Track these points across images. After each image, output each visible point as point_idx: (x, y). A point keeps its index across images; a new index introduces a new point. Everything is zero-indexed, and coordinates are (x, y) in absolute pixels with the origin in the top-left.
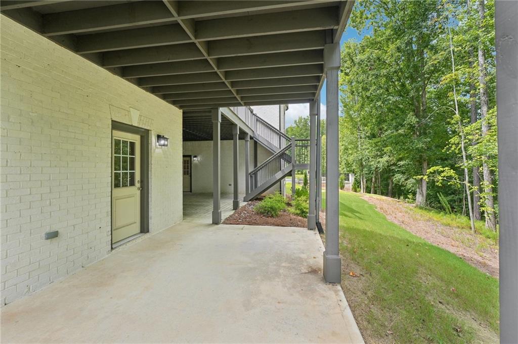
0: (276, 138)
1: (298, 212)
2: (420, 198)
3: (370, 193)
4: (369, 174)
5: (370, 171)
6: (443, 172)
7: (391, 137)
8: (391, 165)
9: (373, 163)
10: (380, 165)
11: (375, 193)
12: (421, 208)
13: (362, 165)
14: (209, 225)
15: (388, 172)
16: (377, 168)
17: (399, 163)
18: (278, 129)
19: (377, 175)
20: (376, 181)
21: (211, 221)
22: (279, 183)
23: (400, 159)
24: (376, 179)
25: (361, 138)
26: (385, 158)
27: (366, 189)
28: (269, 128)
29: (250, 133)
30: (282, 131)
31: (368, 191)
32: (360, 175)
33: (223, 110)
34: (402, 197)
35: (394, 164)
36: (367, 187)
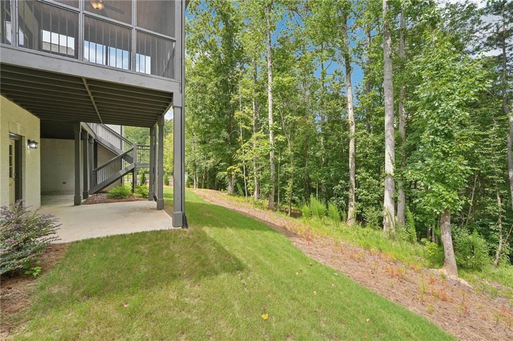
0: (118, 141)
1: (141, 195)
2: (230, 188)
3: (201, 188)
4: (200, 173)
5: (201, 171)
6: (235, 169)
7: (213, 145)
8: (216, 165)
9: (202, 164)
10: (208, 166)
11: (205, 188)
12: (231, 195)
13: (195, 166)
14: (73, 206)
15: (214, 171)
16: (206, 168)
17: (221, 164)
18: (120, 134)
19: (206, 173)
20: (206, 179)
21: (73, 204)
22: (120, 179)
23: (221, 162)
24: (206, 177)
25: (194, 142)
26: (212, 160)
27: (198, 186)
28: (112, 133)
29: (94, 137)
30: (123, 136)
31: (200, 186)
32: (193, 174)
33: (82, 124)
34: (222, 190)
35: (218, 165)
36: (199, 184)
